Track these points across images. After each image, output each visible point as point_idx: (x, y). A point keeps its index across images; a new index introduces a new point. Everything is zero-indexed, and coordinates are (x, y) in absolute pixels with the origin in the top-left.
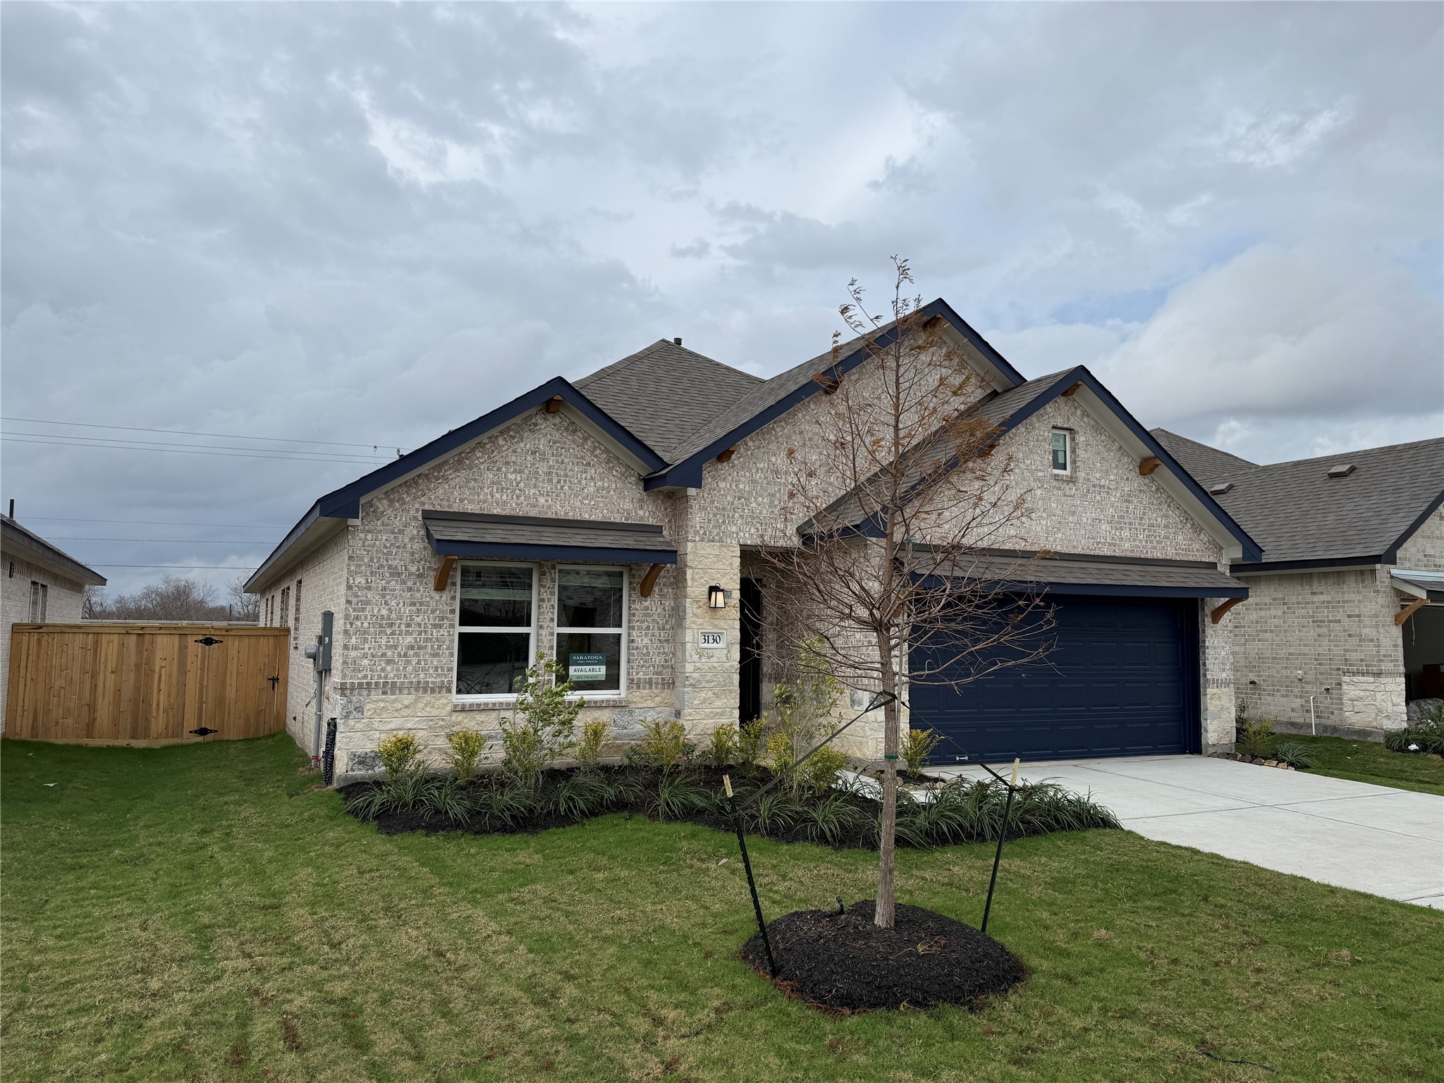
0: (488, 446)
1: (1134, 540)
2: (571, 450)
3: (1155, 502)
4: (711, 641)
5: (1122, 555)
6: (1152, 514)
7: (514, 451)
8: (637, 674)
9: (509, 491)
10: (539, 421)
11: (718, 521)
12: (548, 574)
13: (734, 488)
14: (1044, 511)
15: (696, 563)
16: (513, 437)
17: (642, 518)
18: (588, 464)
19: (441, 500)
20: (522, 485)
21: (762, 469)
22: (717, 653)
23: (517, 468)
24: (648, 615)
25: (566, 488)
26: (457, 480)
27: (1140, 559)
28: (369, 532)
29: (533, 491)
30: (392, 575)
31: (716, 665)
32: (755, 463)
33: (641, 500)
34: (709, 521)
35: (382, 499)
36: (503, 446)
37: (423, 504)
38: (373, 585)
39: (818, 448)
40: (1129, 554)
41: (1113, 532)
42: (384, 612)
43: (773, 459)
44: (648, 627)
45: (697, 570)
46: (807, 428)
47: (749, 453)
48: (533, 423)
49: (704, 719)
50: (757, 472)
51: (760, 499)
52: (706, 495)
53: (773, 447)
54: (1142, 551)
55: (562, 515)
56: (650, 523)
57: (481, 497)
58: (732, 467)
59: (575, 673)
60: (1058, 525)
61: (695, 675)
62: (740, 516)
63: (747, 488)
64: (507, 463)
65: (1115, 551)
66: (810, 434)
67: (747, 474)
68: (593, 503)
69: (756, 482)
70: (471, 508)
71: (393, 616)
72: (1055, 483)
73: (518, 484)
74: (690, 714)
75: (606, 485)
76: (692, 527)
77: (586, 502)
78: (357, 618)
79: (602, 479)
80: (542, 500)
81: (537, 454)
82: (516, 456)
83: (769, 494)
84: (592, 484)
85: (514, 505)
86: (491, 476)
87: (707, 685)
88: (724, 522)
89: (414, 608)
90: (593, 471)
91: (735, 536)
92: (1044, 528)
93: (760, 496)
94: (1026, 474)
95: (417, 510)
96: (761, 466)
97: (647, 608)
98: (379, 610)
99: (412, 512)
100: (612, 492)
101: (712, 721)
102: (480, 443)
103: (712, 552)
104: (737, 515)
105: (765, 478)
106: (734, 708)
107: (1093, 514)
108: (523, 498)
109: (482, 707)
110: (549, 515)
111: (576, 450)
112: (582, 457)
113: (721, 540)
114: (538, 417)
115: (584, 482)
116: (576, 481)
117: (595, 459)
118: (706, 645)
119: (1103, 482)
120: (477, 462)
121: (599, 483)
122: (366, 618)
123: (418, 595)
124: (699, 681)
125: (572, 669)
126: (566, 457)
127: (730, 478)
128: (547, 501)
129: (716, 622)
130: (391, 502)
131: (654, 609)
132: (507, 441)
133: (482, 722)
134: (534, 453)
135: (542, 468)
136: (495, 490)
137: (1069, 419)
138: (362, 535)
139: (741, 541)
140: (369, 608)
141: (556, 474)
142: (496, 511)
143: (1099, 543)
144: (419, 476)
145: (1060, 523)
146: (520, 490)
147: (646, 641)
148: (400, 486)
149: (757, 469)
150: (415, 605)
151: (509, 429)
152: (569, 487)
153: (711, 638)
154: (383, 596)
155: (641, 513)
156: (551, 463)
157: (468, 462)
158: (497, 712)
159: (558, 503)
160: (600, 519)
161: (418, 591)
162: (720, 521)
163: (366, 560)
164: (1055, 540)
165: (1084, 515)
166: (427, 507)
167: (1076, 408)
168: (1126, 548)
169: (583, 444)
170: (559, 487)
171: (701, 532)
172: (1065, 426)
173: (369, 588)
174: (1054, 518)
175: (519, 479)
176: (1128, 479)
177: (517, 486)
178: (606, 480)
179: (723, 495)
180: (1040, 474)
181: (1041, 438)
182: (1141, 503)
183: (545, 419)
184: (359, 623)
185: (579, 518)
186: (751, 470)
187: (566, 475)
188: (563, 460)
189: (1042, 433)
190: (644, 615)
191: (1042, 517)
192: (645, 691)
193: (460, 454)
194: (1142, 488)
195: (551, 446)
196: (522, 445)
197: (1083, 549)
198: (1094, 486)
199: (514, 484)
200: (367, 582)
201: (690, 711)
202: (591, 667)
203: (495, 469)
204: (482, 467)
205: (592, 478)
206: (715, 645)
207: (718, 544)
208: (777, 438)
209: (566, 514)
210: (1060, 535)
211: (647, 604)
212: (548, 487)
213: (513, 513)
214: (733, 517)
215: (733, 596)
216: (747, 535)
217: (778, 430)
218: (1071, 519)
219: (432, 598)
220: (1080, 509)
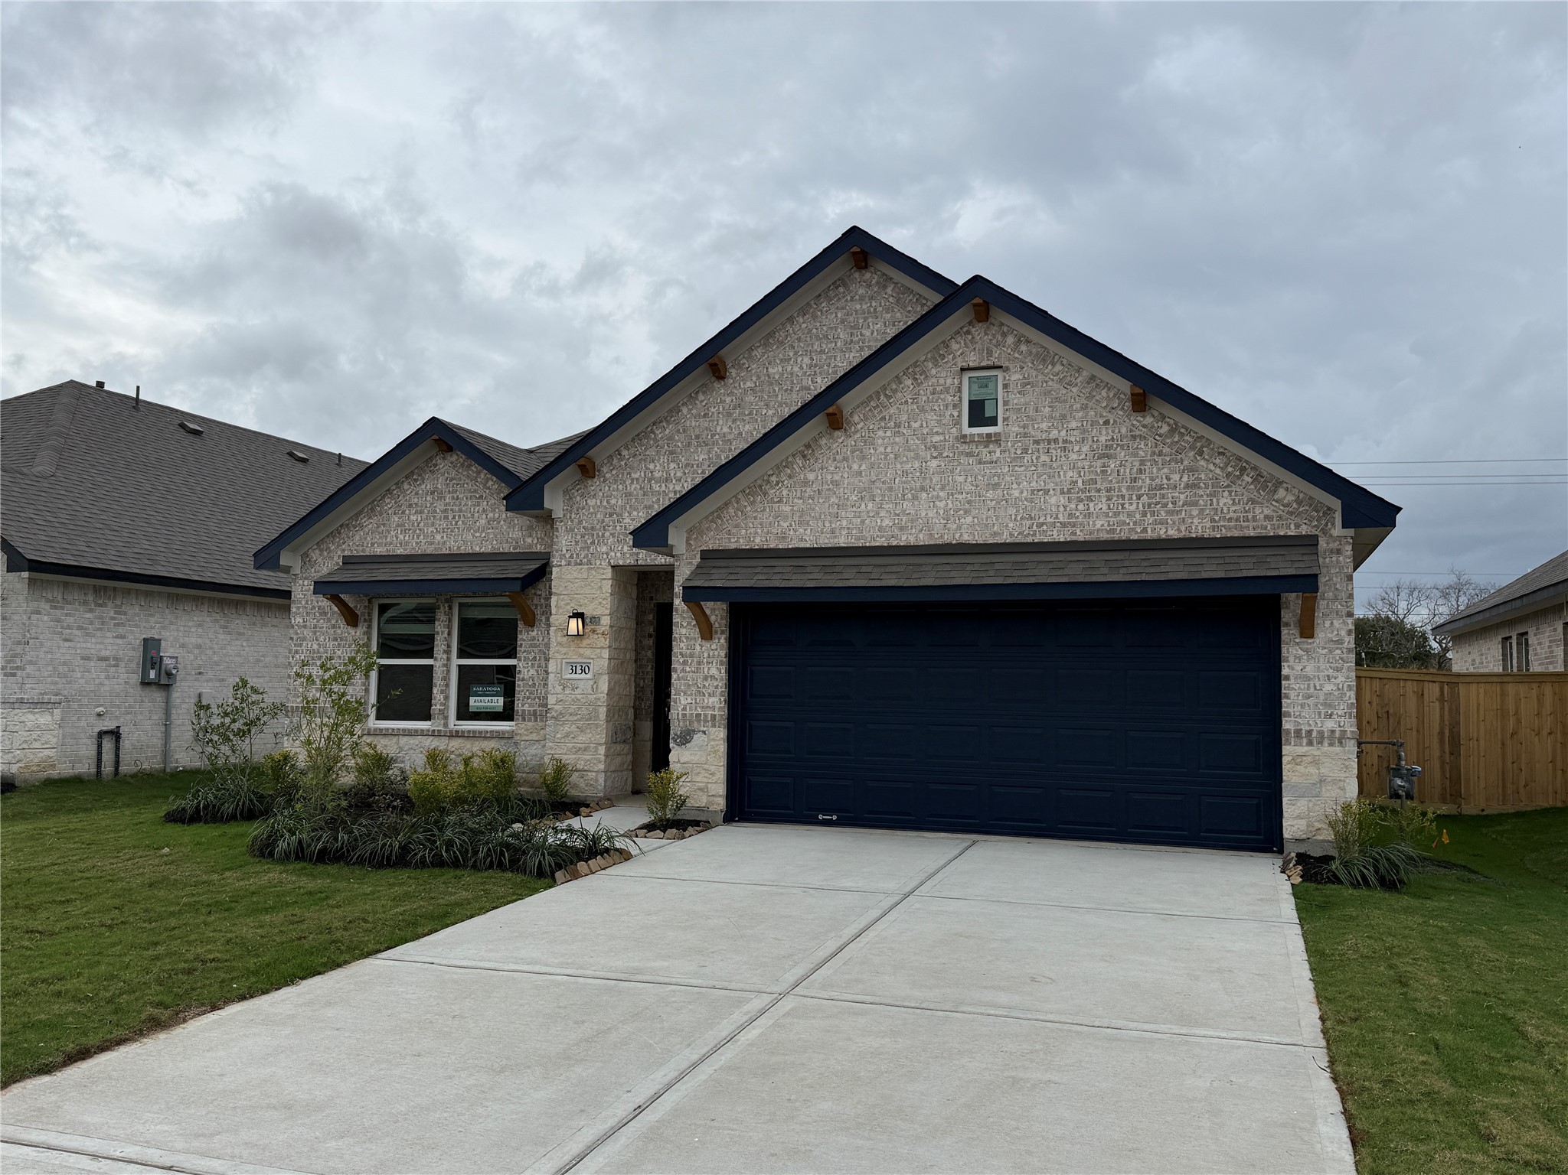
0: (395, 492)
1: (1116, 514)
2: (465, 485)
3: (1166, 450)
4: (579, 671)
5: (1088, 538)
6: (1159, 470)
7: (417, 494)
8: (523, 706)
9: (410, 532)
10: (439, 461)
11: (586, 542)
12: (442, 608)
13: (605, 503)
14: (943, 488)
15: (561, 589)
16: (416, 480)
17: (530, 546)
18: (481, 497)
19: (357, 546)
20: (422, 524)
21: (637, 479)
22: (581, 684)
23: (419, 509)
24: (536, 646)
25: (460, 522)
26: (370, 526)
27: (1129, 541)
28: (306, 578)
29: (430, 529)
30: (320, 614)
31: (579, 697)
32: (630, 474)
33: (530, 528)
34: (577, 543)
35: (315, 549)
36: (407, 490)
37: (344, 550)
38: (308, 623)
39: (707, 445)
40: (1104, 536)
41: (1073, 506)
42: (315, 647)
43: (651, 466)
44: (535, 657)
45: (562, 596)
46: (693, 424)
47: (623, 463)
48: (434, 464)
49: (565, 754)
50: (632, 483)
51: (635, 513)
52: (573, 516)
53: (651, 452)
54: (1133, 530)
55: (455, 550)
56: (538, 550)
57: (388, 540)
58: (604, 482)
59: (475, 704)
60: (967, 506)
61: (557, 707)
62: (611, 534)
63: (620, 503)
64: (411, 505)
65: (1074, 533)
66: (697, 430)
67: (620, 487)
68: (484, 535)
69: (630, 494)
70: (379, 550)
71: (321, 650)
72: (965, 448)
73: (419, 524)
74: (551, 748)
75: (497, 515)
76: (557, 551)
77: (478, 535)
78: (297, 652)
79: (493, 511)
80: (438, 537)
81: (436, 493)
82: (418, 498)
83: (646, 507)
84: (484, 516)
85: (414, 544)
86: (396, 519)
87: (571, 718)
88: (593, 543)
89: (336, 643)
90: (485, 503)
91: (605, 556)
92: (942, 512)
93: (635, 510)
94: (914, 442)
95: (339, 556)
96: (636, 476)
97: (533, 639)
98: (312, 645)
99: (336, 558)
100: (502, 522)
101: (574, 756)
102: (388, 490)
103: (580, 576)
104: (607, 534)
105: (641, 488)
106: (600, 744)
107: (1034, 484)
108: (422, 537)
109: (384, 732)
110: (444, 551)
111: (470, 485)
112: (476, 491)
113: (589, 563)
114: (438, 457)
115: (476, 515)
116: (469, 515)
117: (487, 491)
118: (573, 676)
119: (1054, 434)
120: (386, 508)
121: (491, 515)
122: (303, 652)
123: (339, 631)
124: (561, 714)
125: (472, 700)
126: (461, 493)
127: (601, 494)
128: (442, 537)
129: (581, 651)
130: (321, 551)
131: (541, 639)
132: (411, 485)
133: (386, 746)
134: (432, 493)
135: (440, 506)
136: (399, 532)
137: (990, 353)
138: (301, 582)
139: (612, 561)
140: (305, 643)
141: (452, 510)
142: (400, 551)
143: (1042, 524)
144: (341, 526)
145: (969, 502)
146: (420, 530)
147: (532, 672)
148: (328, 536)
149: (632, 480)
150: (337, 640)
151: (412, 473)
152: (463, 522)
153: (579, 668)
154: (315, 633)
155: (529, 540)
156: (447, 500)
157: (379, 509)
158: (397, 737)
159: (452, 538)
160: (489, 551)
161: (340, 627)
162: (589, 542)
163: (303, 603)
164: (959, 528)
165: (1015, 486)
166: (346, 553)
167: (1004, 335)
168: (1098, 525)
169: (476, 478)
170: (454, 523)
171: (567, 556)
172: (983, 364)
173: (305, 627)
174: (960, 497)
175: (419, 519)
176: (1106, 423)
177: (418, 526)
178: (497, 510)
179: (592, 514)
180: (936, 438)
181: (939, 389)
182: (1135, 455)
183: (444, 458)
184: (298, 656)
185: (470, 551)
186: (625, 482)
187: (460, 511)
188: (458, 496)
189: (942, 381)
190: (531, 645)
191: (938, 497)
192: (530, 724)
193: (373, 502)
194: (1138, 433)
195: (448, 484)
196: (423, 487)
197: (1011, 535)
198: (1037, 442)
199: (416, 524)
200: (304, 621)
201: (551, 744)
202: (490, 698)
203: (400, 512)
204: (390, 512)
205: (484, 511)
206: (583, 676)
207: (586, 567)
208: (656, 440)
209: (459, 548)
210: (969, 519)
211: (534, 634)
212: (443, 523)
213: (413, 552)
214: (603, 536)
215: (602, 622)
216: (618, 555)
217: (658, 432)
218: (990, 494)
219: (349, 634)
220: (1008, 479)
